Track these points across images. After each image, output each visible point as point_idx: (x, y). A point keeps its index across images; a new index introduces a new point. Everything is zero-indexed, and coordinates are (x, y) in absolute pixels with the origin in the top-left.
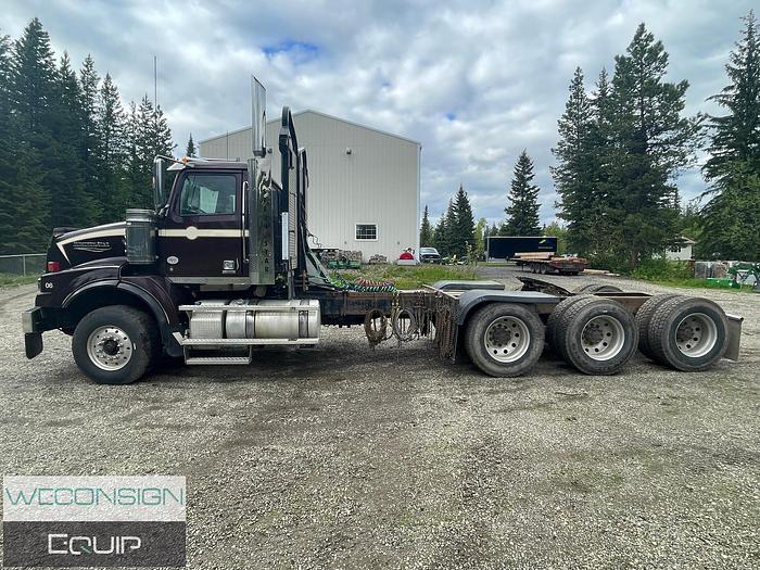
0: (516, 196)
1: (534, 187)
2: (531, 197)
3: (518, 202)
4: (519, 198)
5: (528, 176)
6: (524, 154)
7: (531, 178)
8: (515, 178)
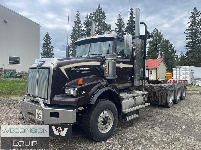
0: (45, 49)
1: (52, 46)
2: (50, 50)
3: (46, 51)
4: (46, 50)
5: (49, 42)
6: (48, 34)
7: (50, 43)
8: (44, 42)
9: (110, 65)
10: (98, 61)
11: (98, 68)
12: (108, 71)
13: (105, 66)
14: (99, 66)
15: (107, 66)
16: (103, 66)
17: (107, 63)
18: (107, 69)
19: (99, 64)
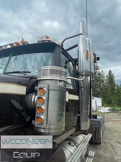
9: (54, 96)
10: (20, 83)
11: (17, 104)
12: (45, 112)
13: (39, 98)
14: (22, 96)
15: (44, 98)
16: (34, 98)
17: (45, 89)
18: (43, 107)
19: (21, 90)
